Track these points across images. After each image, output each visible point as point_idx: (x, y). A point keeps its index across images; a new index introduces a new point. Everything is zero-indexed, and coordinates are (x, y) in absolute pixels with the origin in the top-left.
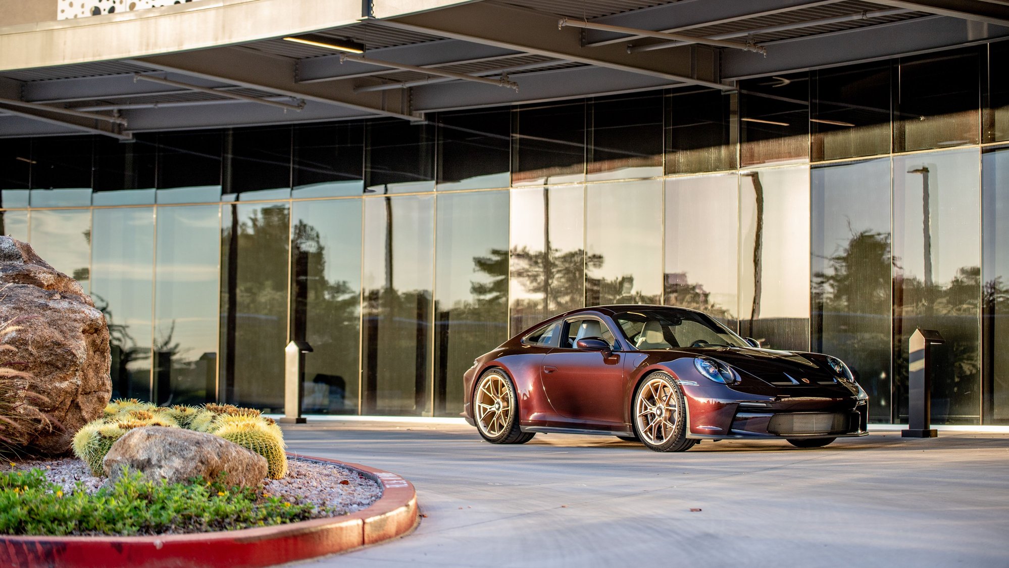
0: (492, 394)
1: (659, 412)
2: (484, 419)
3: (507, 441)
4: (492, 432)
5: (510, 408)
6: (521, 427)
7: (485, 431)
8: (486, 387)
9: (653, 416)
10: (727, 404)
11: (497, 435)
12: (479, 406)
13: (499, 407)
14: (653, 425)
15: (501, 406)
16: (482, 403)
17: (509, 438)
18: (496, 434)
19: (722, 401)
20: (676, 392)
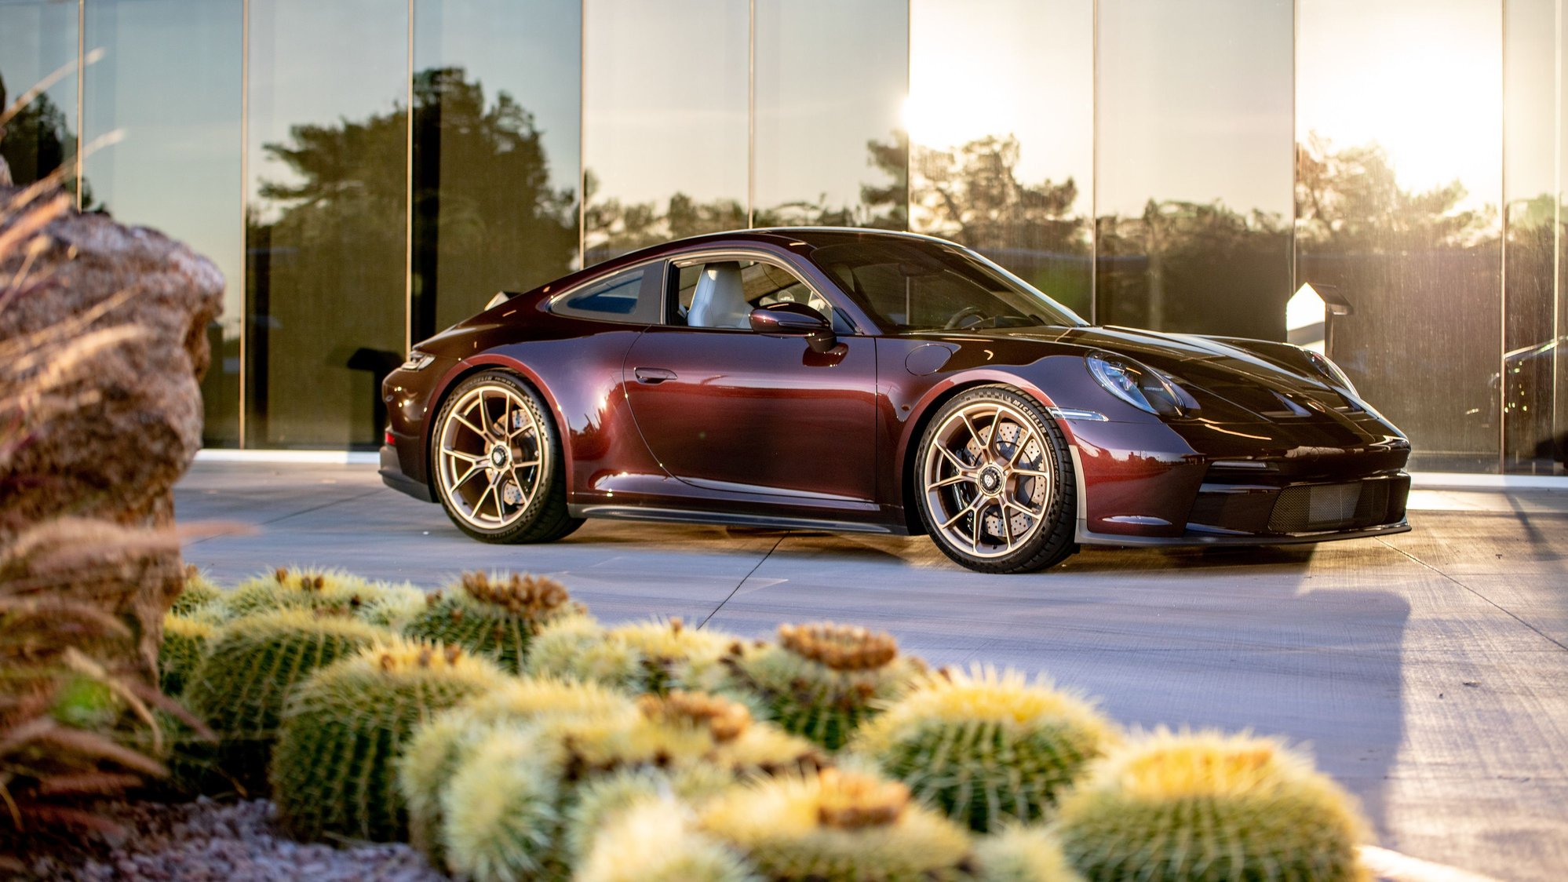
0: (485, 430)
1: (989, 481)
2: (459, 488)
3: (528, 537)
4: (484, 516)
5: (539, 462)
6: (571, 506)
7: (469, 517)
8: (466, 413)
9: (969, 490)
10: (1173, 464)
11: (504, 524)
12: (448, 457)
13: (504, 460)
14: (976, 511)
15: (510, 459)
16: (453, 449)
17: (535, 532)
18: (499, 522)
19: (1161, 457)
20: (1046, 435)
